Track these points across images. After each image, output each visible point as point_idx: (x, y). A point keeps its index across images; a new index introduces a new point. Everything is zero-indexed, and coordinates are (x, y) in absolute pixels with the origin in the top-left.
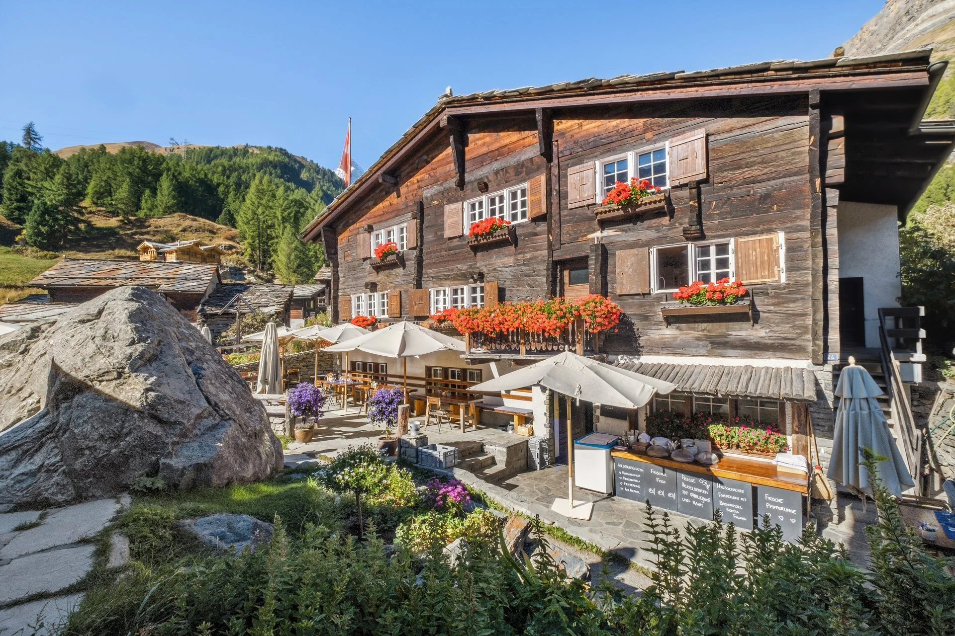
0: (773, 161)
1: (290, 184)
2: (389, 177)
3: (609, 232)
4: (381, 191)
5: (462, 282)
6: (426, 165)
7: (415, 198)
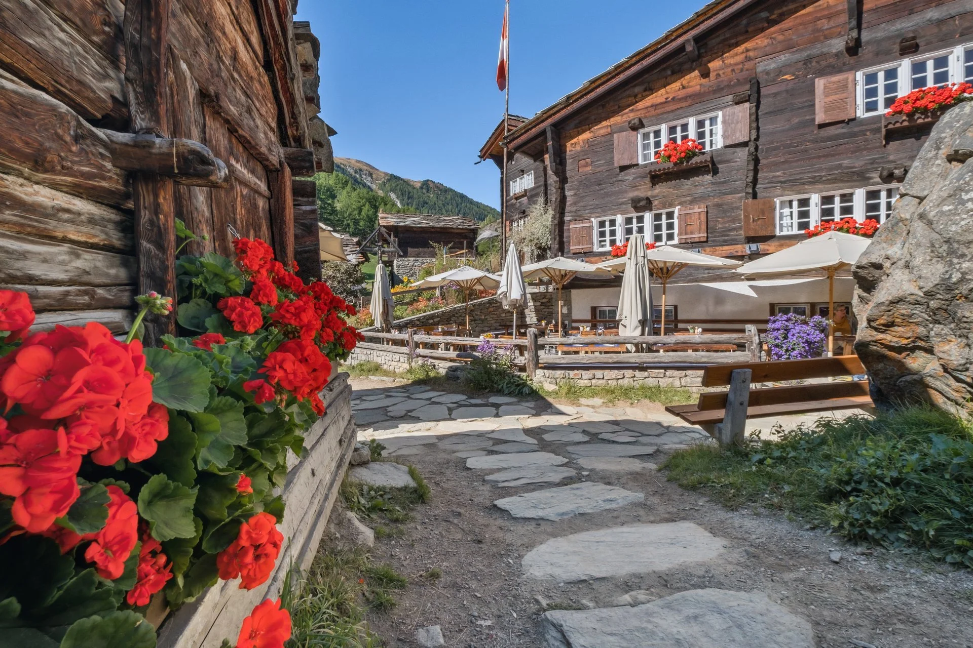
5: (852, 184)
6: (766, 25)
7: (741, 74)
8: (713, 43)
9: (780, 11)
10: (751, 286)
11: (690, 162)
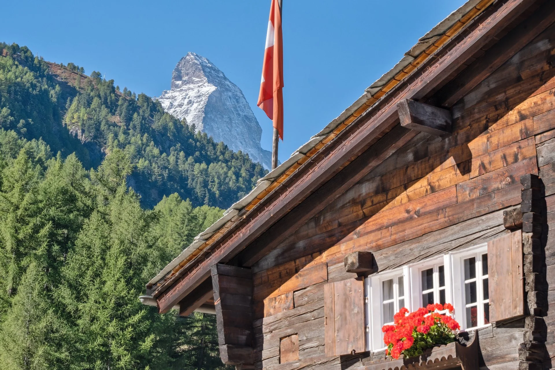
1: (33, 143)
2: (429, 109)
4: (402, 151)
7: (515, 165)
8: (472, 99)
11: (429, 359)
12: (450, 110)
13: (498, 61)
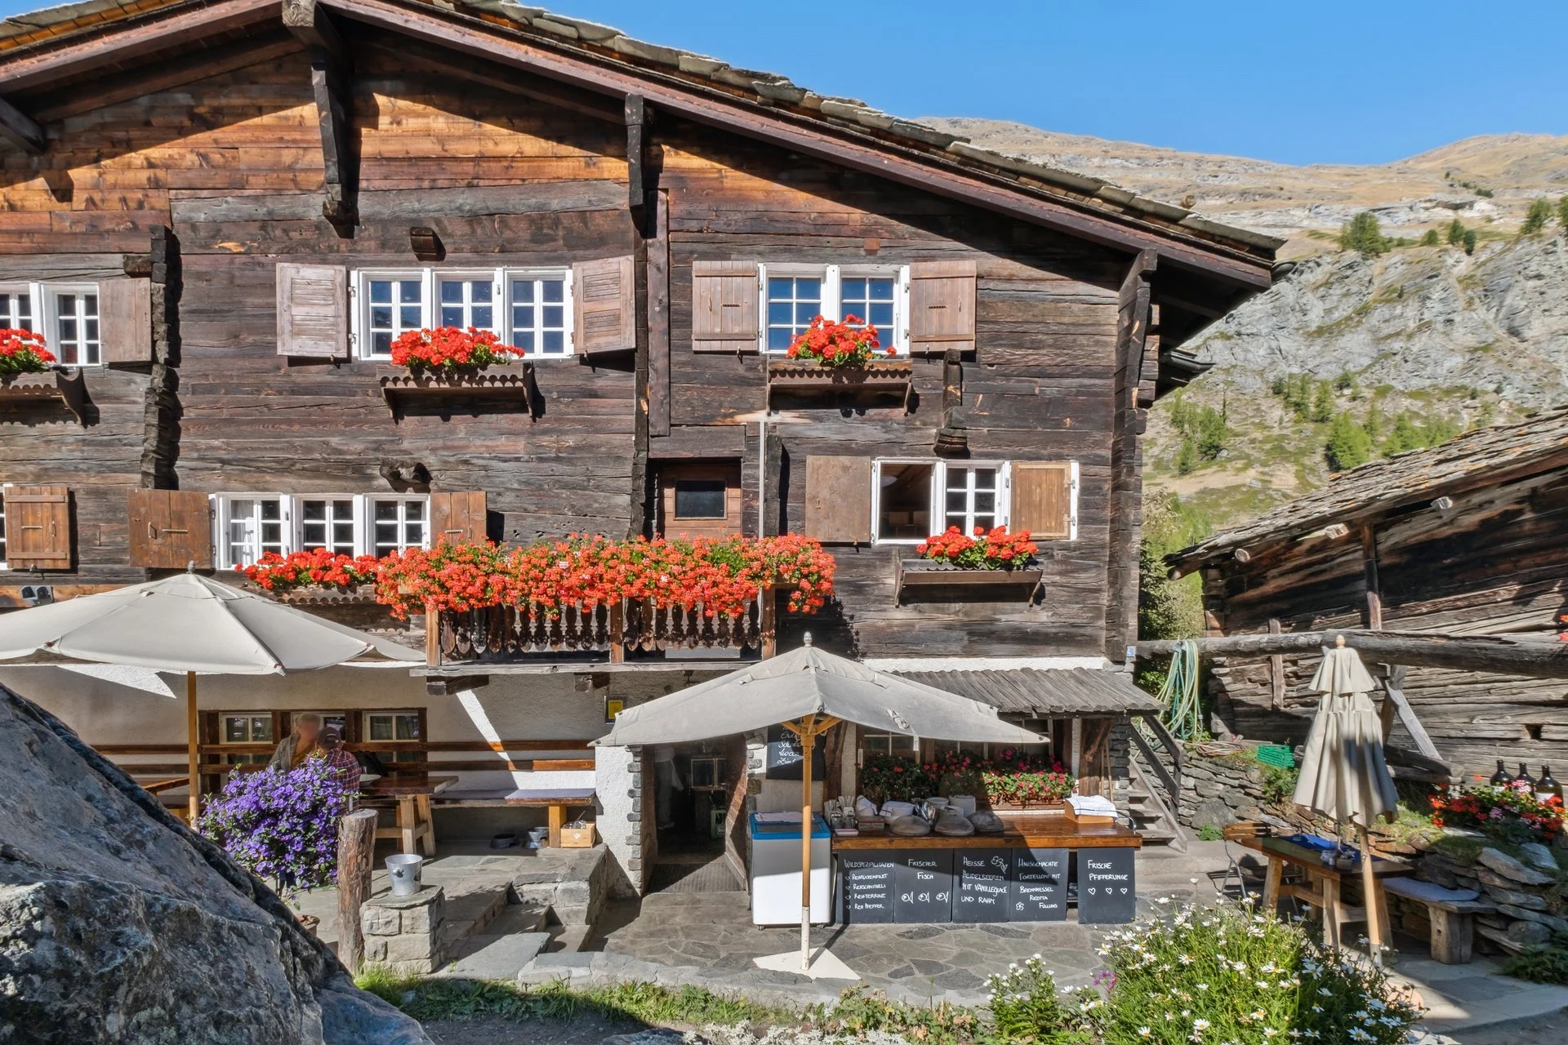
0: (1069, 348)
3: (785, 416)
5: (345, 484)
6: (187, 123)
7: (140, 212)
8: (76, 124)
9: (215, 103)
10: (162, 675)
11: (13, 383)
12: (42, 127)
13: (120, 93)
